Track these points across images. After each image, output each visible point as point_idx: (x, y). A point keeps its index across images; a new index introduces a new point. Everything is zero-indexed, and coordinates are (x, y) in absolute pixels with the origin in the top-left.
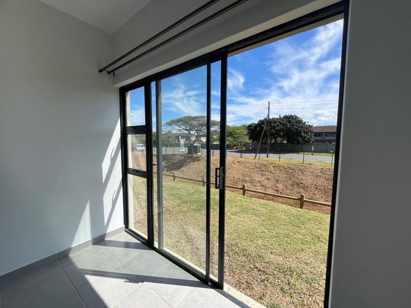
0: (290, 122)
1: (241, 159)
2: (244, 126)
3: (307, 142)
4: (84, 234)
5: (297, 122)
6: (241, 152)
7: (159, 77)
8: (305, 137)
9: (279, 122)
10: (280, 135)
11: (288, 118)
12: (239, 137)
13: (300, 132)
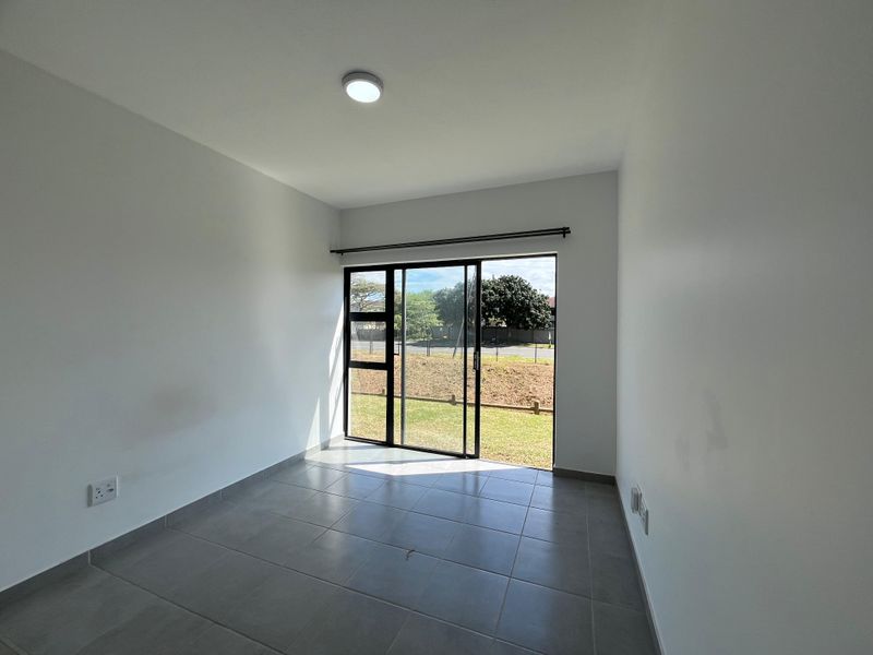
0: (510, 288)
1: (428, 359)
2: (427, 292)
3: (539, 325)
4: (314, 440)
5: (522, 290)
6: (428, 345)
7: (404, 267)
8: (537, 316)
9: (493, 288)
10: (495, 312)
11: (508, 282)
12: (420, 315)
13: (528, 309)
